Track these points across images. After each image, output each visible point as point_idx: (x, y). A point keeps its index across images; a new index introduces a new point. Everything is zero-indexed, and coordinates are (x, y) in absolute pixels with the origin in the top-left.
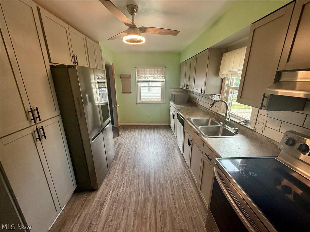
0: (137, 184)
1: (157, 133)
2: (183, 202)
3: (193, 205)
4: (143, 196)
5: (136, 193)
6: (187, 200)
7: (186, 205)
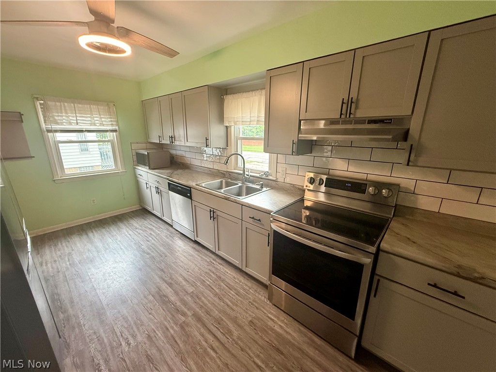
0: (150, 319)
1: (127, 227)
2: (232, 295)
3: (244, 290)
4: (175, 326)
5: (158, 331)
6: (235, 289)
7: (237, 294)
